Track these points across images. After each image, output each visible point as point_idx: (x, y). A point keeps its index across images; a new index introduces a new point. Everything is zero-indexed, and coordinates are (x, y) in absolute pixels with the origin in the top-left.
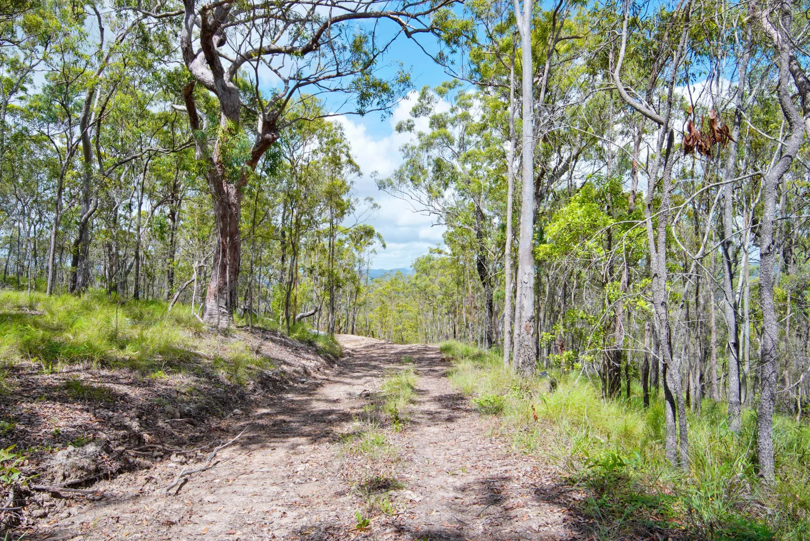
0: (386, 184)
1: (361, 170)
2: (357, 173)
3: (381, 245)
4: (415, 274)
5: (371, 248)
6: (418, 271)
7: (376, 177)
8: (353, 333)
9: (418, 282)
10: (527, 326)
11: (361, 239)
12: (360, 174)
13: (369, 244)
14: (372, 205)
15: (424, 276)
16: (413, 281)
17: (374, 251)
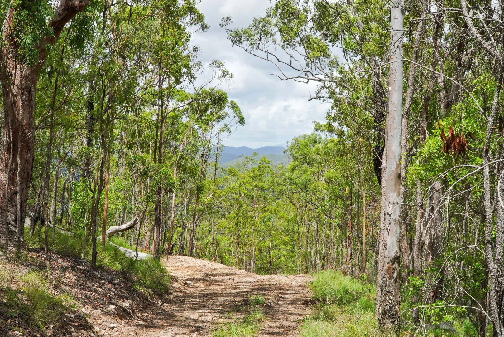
0: (243, 38)
1: (206, 21)
2: (199, 26)
3: (237, 119)
4: (292, 163)
5: (222, 123)
6: (295, 159)
7: (228, 27)
8: (191, 255)
9: (294, 176)
10: (389, 268)
11: (206, 110)
12: (204, 27)
13: (219, 117)
14: (220, 73)
15: (305, 166)
16: (288, 175)
17: (226, 128)
